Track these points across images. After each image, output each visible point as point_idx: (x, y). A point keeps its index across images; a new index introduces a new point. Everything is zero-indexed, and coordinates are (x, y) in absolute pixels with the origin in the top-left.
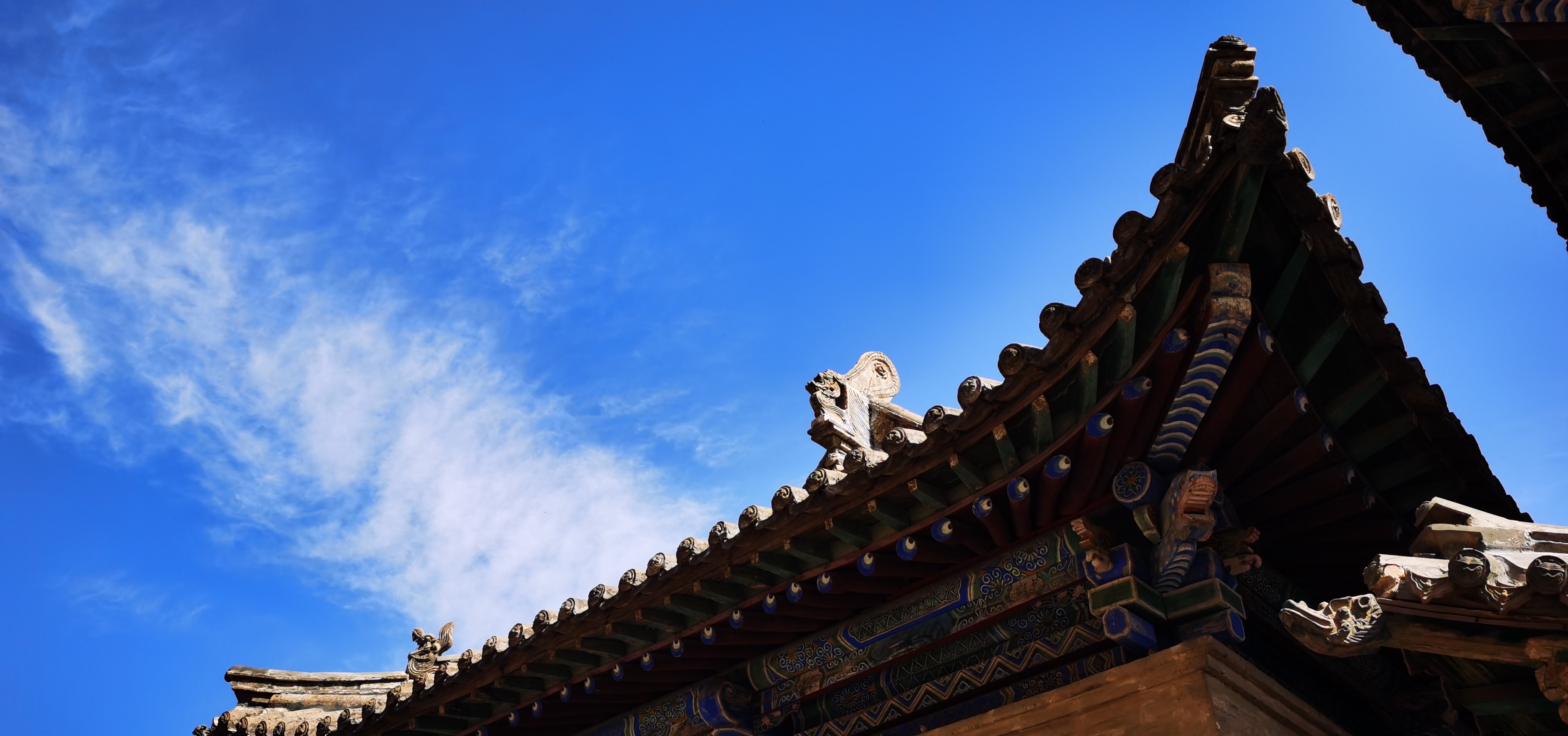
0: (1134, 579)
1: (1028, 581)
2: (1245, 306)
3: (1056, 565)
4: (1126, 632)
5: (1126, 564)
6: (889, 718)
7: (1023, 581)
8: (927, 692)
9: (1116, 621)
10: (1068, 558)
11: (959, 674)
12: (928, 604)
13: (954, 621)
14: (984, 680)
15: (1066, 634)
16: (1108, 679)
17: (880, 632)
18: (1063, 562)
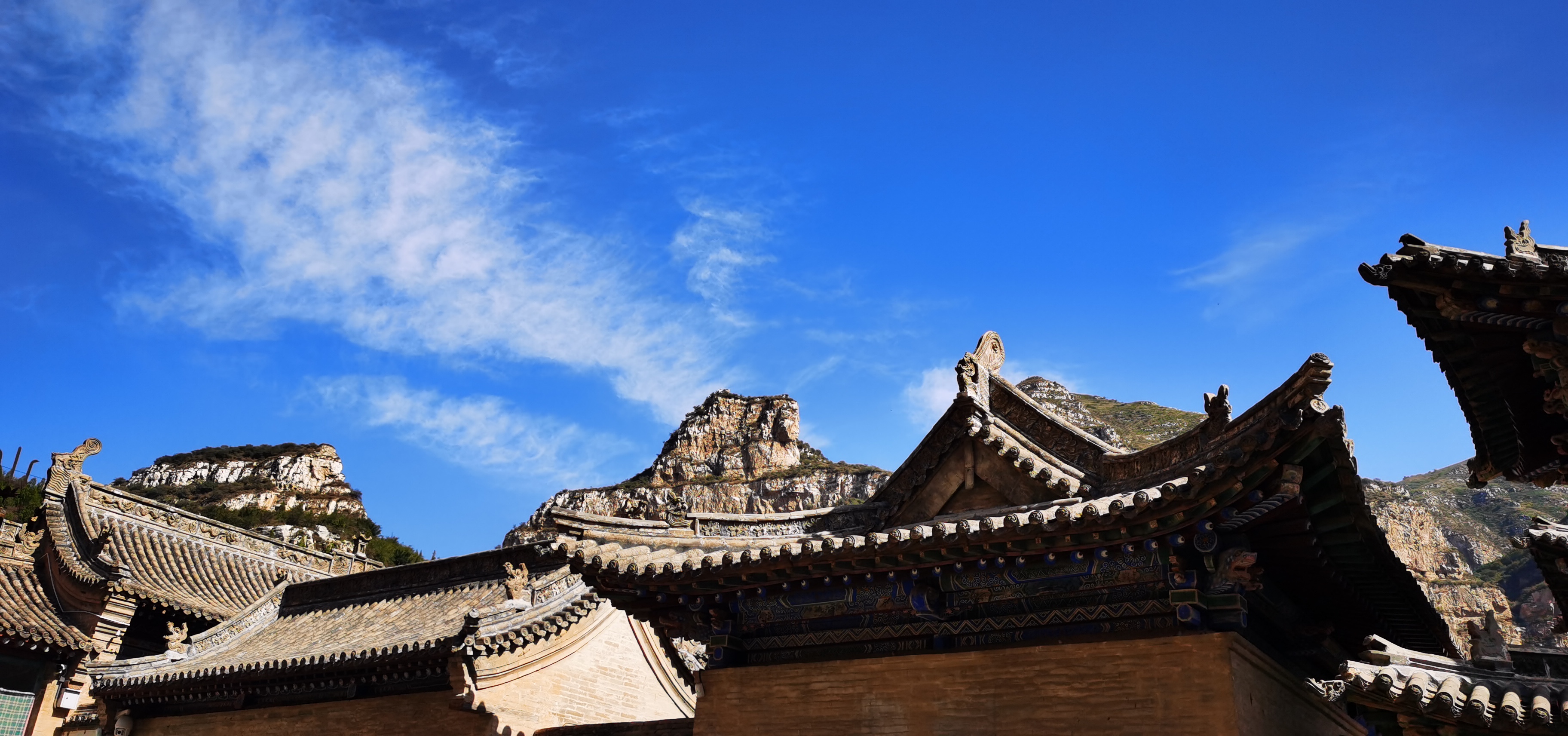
0: (1198, 593)
1: (1131, 572)
2: (1297, 489)
3: (1149, 567)
4: (1189, 619)
5: (1193, 581)
6: (1030, 624)
7: (1128, 571)
8: (1056, 615)
9: (1185, 612)
10: (1157, 566)
11: (1078, 610)
12: (1066, 570)
13: (1081, 584)
14: (1094, 617)
15: (1147, 602)
16: (1176, 641)
17: (1032, 578)
18: (1153, 566)
